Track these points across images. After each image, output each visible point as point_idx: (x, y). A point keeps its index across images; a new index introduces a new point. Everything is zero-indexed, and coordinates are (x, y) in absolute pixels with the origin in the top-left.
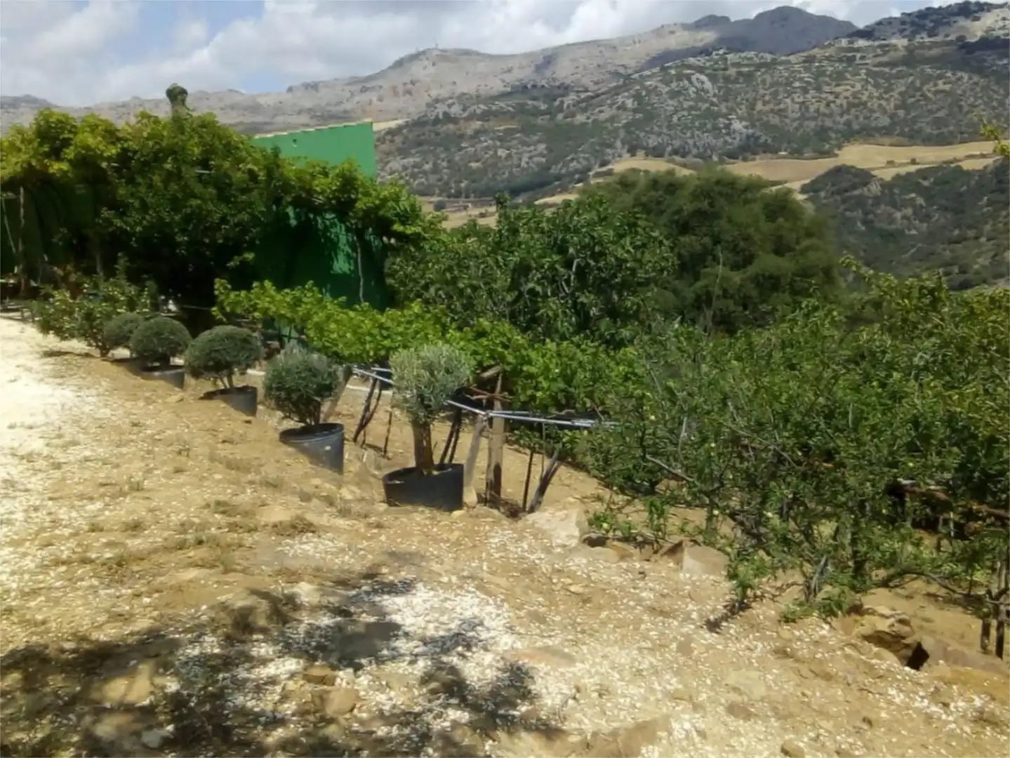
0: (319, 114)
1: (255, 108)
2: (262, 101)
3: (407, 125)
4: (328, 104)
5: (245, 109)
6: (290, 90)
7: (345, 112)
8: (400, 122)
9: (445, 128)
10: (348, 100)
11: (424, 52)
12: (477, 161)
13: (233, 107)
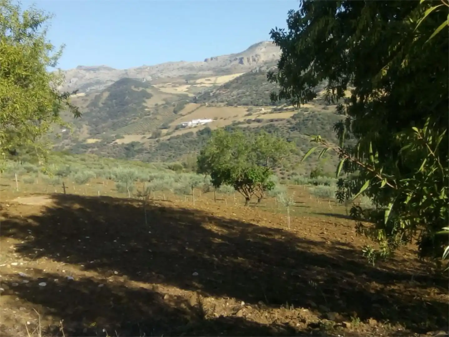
0: (217, 70)
1: (191, 68)
2: (194, 65)
3: (244, 76)
4: (221, 66)
5: (187, 69)
6: (206, 60)
7: (227, 69)
8: (241, 74)
9: (259, 76)
10: (229, 64)
11: (261, 43)
12: (267, 91)
13: (182, 68)
